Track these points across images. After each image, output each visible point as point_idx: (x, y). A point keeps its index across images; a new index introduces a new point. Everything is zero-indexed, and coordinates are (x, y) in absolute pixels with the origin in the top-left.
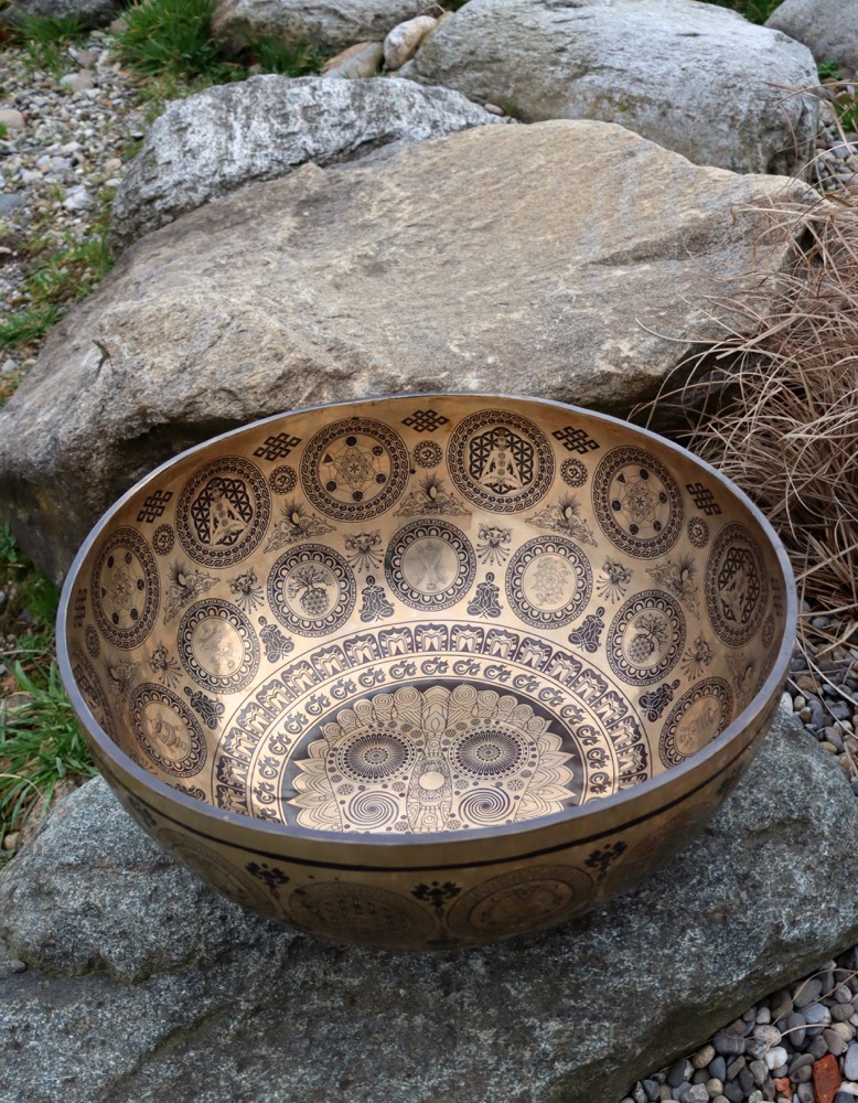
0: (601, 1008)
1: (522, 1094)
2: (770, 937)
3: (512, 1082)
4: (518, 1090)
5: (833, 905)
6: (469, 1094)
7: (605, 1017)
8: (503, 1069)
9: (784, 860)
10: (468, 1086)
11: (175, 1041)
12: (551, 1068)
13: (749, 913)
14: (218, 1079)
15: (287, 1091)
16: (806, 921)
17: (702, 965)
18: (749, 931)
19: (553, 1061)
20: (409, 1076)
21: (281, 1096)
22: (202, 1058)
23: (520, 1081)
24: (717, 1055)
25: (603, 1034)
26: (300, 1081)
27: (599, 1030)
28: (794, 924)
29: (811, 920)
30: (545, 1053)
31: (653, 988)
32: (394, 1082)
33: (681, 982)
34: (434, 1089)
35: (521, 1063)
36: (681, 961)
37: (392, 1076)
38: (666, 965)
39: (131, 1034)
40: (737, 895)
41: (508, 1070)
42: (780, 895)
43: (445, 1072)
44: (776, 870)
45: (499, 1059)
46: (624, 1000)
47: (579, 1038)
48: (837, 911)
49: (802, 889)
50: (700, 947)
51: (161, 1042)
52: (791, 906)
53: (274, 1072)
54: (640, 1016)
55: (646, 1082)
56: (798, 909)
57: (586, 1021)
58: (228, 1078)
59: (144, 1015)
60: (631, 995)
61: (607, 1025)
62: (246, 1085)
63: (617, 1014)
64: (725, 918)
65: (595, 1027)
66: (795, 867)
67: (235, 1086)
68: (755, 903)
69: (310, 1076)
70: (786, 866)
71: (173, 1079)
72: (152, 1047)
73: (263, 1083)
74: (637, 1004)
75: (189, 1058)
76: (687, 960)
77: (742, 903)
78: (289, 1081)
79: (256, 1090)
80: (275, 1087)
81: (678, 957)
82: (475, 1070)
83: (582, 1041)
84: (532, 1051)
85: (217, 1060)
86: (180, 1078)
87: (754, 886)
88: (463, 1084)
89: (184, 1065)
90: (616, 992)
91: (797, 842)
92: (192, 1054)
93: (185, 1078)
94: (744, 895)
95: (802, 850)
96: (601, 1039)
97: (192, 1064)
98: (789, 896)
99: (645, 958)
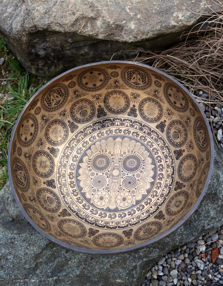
1: (135, 265)
2: (202, 229)
3: (133, 262)
4: (134, 264)
5: (220, 219)
6: (122, 264)
7: (157, 248)
8: (131, 259)
9: (208, 206)
10: (122, 262)
11: (51, 245)
12: (142, 259)
13: (197, 222)
14: (61, 255)
15: (78, 259)
16: (212, 224)
17: (182, 237)
18: (196, 228)
19: (143, 258)
20: (107, 258)
21: (77, 261)
22: (57, 249)
23: (135, 262)
24: (187, 248)
25: (156, 252)
26: (81, 257)
27: (155, 251)
28: (208, 225)
29: (213, 223)
30: (141, 256)
31: (169, 242)
32: (104, 259)
33: (177, 241)
34: (114, 262)
35: (135, 258)
36: (177, 235)
37: (103, 258)
38: (173, 236)
39: (40, 243)
40: (194, 217)
41: (132, 259)
42: (206, 217)
43: (117, 258)
44: (205, 210)
45: (130, 256)
46: (162, 243)
47: (150, 252)
48: (221, 220)
49: (212, 215)
50: (182, 232)
51: (47, 246)
52: (208, 220)
53: (75, 254)
54: (166, 248)
55: (168, 255)
56: (210, 221)
57: (152, 248)
58: (64, 255)
59: (43, 239)
61: (157, 250)
62: (68, 257)
63: (160, 247)
64: (190, 223)
65: (154, 250)
66: (211, 209)
67: (66, 257)
68: (198, 219)
69: (84, 256)
70: (208, 208)
71: (51, 255)
72: (45, 247)
73: (72, 257)
74: (165, 245)
75: (54, 249)
76: (179, 235)
77: (195, 219)
78: (78, 257)
79: (70, 258)
80: (75, 258)
81: (176, 234)
82: (124, 258)
83: (150, 253)
84: (138, 255)
85: (61, 250)
86: (52, 254)
87: (199, 214)
88: (121, 261)
89: (53, 251)
91: (212, 200)
92: (55, 248)
93: (53, 254)
94: (196, 216)
95: (214, 203)
96: (155, 254)
97: (55, 251)
98: (208, 217)
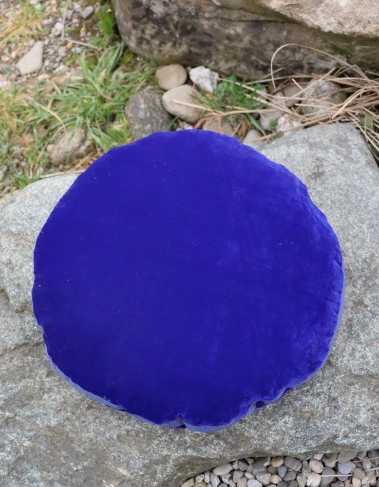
0: (223, 433)
1: (166, 455)
2: (329, 439)
3: (164, 448)
4: (165, 452)
5: (375, 435)
6: (143, 442)
8: (163, 438)
9: (360, 399)
10: (144, 438)
11: (24, 348)
12: (186, 449)
13: (324, 422)
14: (36, 375)
15: (64, 397)
16: (353, 438)
17: (283, 439)
18: (319, 432)
19: (188, 447)
20: (119, 418)
21: (60, 399)
22: (33, 362)
23: (168, 449)
24: (283, 465)
25: (217, 447)
26: (71, 395)
27: (217, 445)
28: (346, 437)
29: (357, 438)
30: (185, 442)
31: (253, 438)
32: (112, 418)
33: (269, 442)
34: (128, 431)
35: (173, 440)
36: (274, 431)
37: (112, 414)
38: (266, 429)
39: (6, 337)
40: (323, 408)
41: (165, 441)
42: (347, 419)
43: (137, 426)
44: (352, 403)
45: (164, 433)
47: (205, 443)
48: (375, 438)
49: (361, 421)
50: (288, 429)
51: (18, 347)
52: (350, 428)
53: (62, 384)
54: (240, 447)
55: (240, 463)
56: (352, 430)
57: (213, 436)
58: (41, 378)
59: (14, 330)
60: (241, 434)
61: (222, 443)
62: (47, 385)
63: (230, 440)
64: (310, 418)
65: (216, 442)
66: (364, 406)
67: (43, 383)
68: (330, 417)
69: (76, 396)
70: (360, 403)
71: (17, 366)
72: (13, 347)
73: (55, 388)
74: (242, 441)
75: (28, 359)
76: (277, 432)
77: (323, 414)
78: (66, 393)
79: (50, 389)
80: (59, 392)
81: (274, 428)
82: (150, 432)
83: (206, 444)
84: (180, 437)
85: (39, 366)
86: (20, 367)
87: (335, 407)
88: (142, 436)
89: (24, 362)
90: (234, 429)
91: (374, 390)
92: (30, 358)
93: (23, 368)
94: (327, 409)
95: (374, 396)
96: (215, 449)
97: (27, 363)
98: (352, 421)
99: (257, 419)
